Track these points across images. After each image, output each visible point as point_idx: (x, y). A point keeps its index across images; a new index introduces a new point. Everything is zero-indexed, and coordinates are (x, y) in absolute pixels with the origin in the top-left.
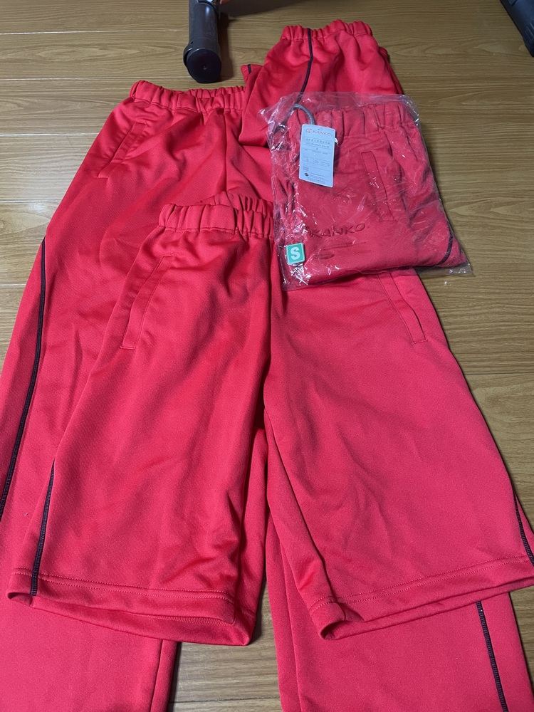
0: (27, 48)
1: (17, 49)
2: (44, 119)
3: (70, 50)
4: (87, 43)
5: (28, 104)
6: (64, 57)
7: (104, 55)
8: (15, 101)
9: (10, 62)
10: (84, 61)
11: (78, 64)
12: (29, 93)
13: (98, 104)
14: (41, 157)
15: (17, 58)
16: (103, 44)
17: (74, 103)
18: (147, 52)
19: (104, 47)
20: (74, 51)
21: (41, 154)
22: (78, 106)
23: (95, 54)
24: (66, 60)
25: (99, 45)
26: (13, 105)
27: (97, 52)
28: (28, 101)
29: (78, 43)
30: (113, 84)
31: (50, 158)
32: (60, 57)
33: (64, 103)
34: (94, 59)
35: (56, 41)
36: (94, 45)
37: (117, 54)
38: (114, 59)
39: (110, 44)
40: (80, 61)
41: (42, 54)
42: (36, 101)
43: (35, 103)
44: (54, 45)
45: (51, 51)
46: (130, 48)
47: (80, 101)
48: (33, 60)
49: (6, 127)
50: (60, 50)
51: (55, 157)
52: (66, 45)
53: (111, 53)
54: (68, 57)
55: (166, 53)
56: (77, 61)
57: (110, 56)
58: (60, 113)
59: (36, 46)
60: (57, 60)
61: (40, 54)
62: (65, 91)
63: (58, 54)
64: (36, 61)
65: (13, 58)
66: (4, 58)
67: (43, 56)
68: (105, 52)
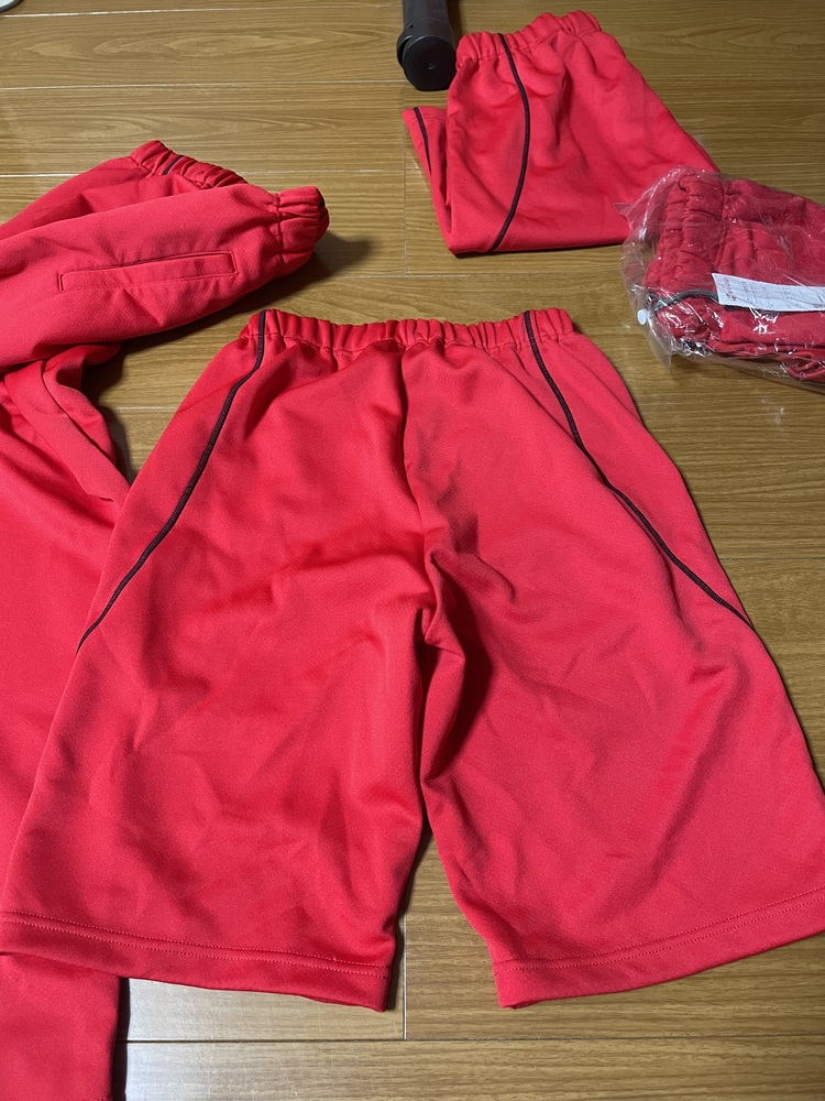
0: (149, 34)
3: (215, 38)
4: (240, 27)
5: (158, 125)
6: (207, 50)
7: (268, 47)
8: (138, 120)
9: (124, 57)
10: (239, 56)
11: (228, 61)
13: (264, 125)
15: (136, 50)
16: (266, 29)
17: (228, 123)
18: (335, 42)
19: (267, 33)
20: (222, 41)
22: (234, 128)
23: (255, 45)
24: (211, 55)
25: (261, 30)
26: (134, 126)
27: (259, 42)
28: (157, 121)
29: (227, 27)
30: (285, 93)
32: (201, 49)
33: (212, 123)
34: (253, 53)
35: (193, 24)
36: (252, 30)
37: (288, 44)
38: (284, 52)
39: (276, 29)
40: (232, 56)
41: (173, 45)
42: (170, 120)
43: (169, 123)
44: (191, 31)
45: (187, 41)
46: (308, 35)
47: (237, 120)
48: (160, 55)
50: (201, 39)
52: (210, 31)
53: (278, 43)
54: (214, 49)
56: (228, 56)
57: (278, 48)
58: (206, 139)
59: (162, 33)
60: (198, 55)
61: (171, 45)
62: (214, 105)
63: (199, 44)
64: (166, 56)
65: (130, 50)
66: (115, 51)
67: (175, 48)
68: (270, 42)
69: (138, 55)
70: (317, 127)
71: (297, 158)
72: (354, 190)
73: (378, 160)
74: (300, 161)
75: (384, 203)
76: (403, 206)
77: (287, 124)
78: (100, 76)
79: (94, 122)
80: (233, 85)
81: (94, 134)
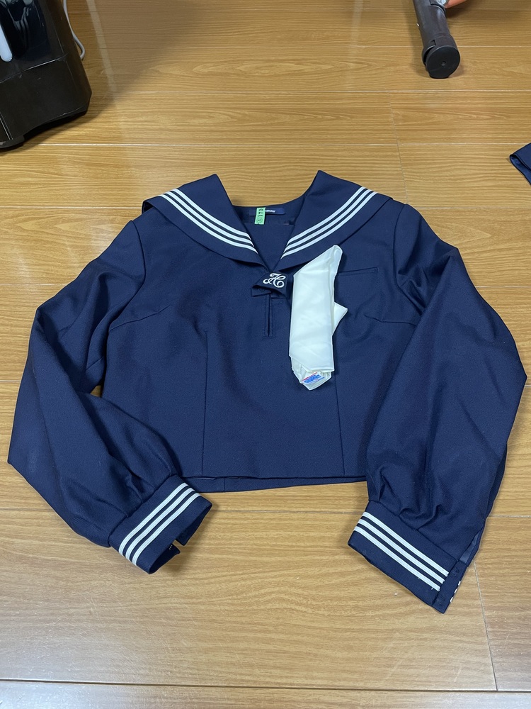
0: (226, 62)
1: (217, 62)
2: (259, 131)
3: (267, 64)
4: (281, 58)
5: (240, 116)
6: (263, 71)
7: (300, 70)
8: (228, 113)
9: (212, 75)
10: (283, 75)
12: (239, 106)
13: (306, 117)
14: (265, 166)
15: (219, 71)
16: (297, 60)
17: (283, 116)
18: (341, 68)
19: (298, 62)
20: (272, 66)
21: (264, 164)
22: (287, 118)
23: (291, 69)
24: (266, 75)
25: (294, 60)
26: (226, 117)
27: (294, 67)
28: (240, 114)
29: (273, 58)
30: (315, 98)
31: (274, 168)
32: (259, 71)
33: (274, 115)
34: (292, 73)
36: (288, 60)
37: (312, 69)
38: (311, 74)
39: (303, 59)
40: (279, 76)
41: (241, 68)
42: (247, 113)
43: (246, 115)
44: (251, 60)
45: (249, 66)
46: (324, 63)
47: (289, 114)
48: (234, 74)
49: (225, 137)
50: (258, 65)
51: (278, 167)
52: (262, 60)
53: (307, 68)
54: (267, 71)
55: (360, 69)
56: (276, 76)
57: (306, 71)
58: (271, 125)
59: (233, 61)
60: (257, 74)
62: (272, 104)
63: (257, 68)
64: (238, 75)
65: (216, 71)
66: (206, 71)
67: (243, 70)
68: (301, 67)
69: (221, 74)
70: (338, 118)
71: (329, 136)
72: (368, 156)
73: (380, 138)
74: (331, 139)
75: (388, 164)
76: (400, 166)
77: (320, 117)
79: (201, 114)
80: (283, 92)
81: (202, 121)
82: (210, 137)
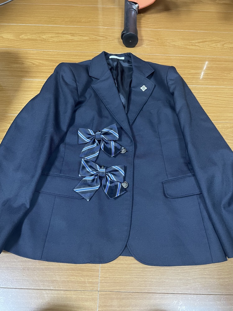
0: (37, 33)
1: (33, 33)
3: (57, 35)
4: (64, 32)
5: (37, 63)
7: (73, 39)
8: (31, 61)
9: (29, 40)
10: (64, 42)
11: (60, 43)
12: (38, 58)
15: (33, 38)
16: (72, 33)
18: (93, 39)
19: (72, 35)
24: (55, 41)
25: (70, 33)
27: (69, 37)
29: (61, 32)
32: (52, 39)
34: (68, 41)
35: (50, 30)
36: (68, 33)
38: (77, 41)
39: (75, 33)
40: (62, 42)
41: (44, 37)
42: (41, 62)
44: (50, 32)
45: (48, 36)
46: (85, 36)
48: (39, 40)
53: (76, 38)
54: (56, 39)
55: (102, 40)
56: (60, 42)
57: (75, 40)
59: (41, 32)
60: (51, 41)
63: (52, 37)
64: (41, 40)
65: (31, 38)
66: (26, 37)
68: (73, 38)
69: (33, 40)
78: (21, 46)
80: (61, 51)
81: (18, 65)
82: (20, 75)
